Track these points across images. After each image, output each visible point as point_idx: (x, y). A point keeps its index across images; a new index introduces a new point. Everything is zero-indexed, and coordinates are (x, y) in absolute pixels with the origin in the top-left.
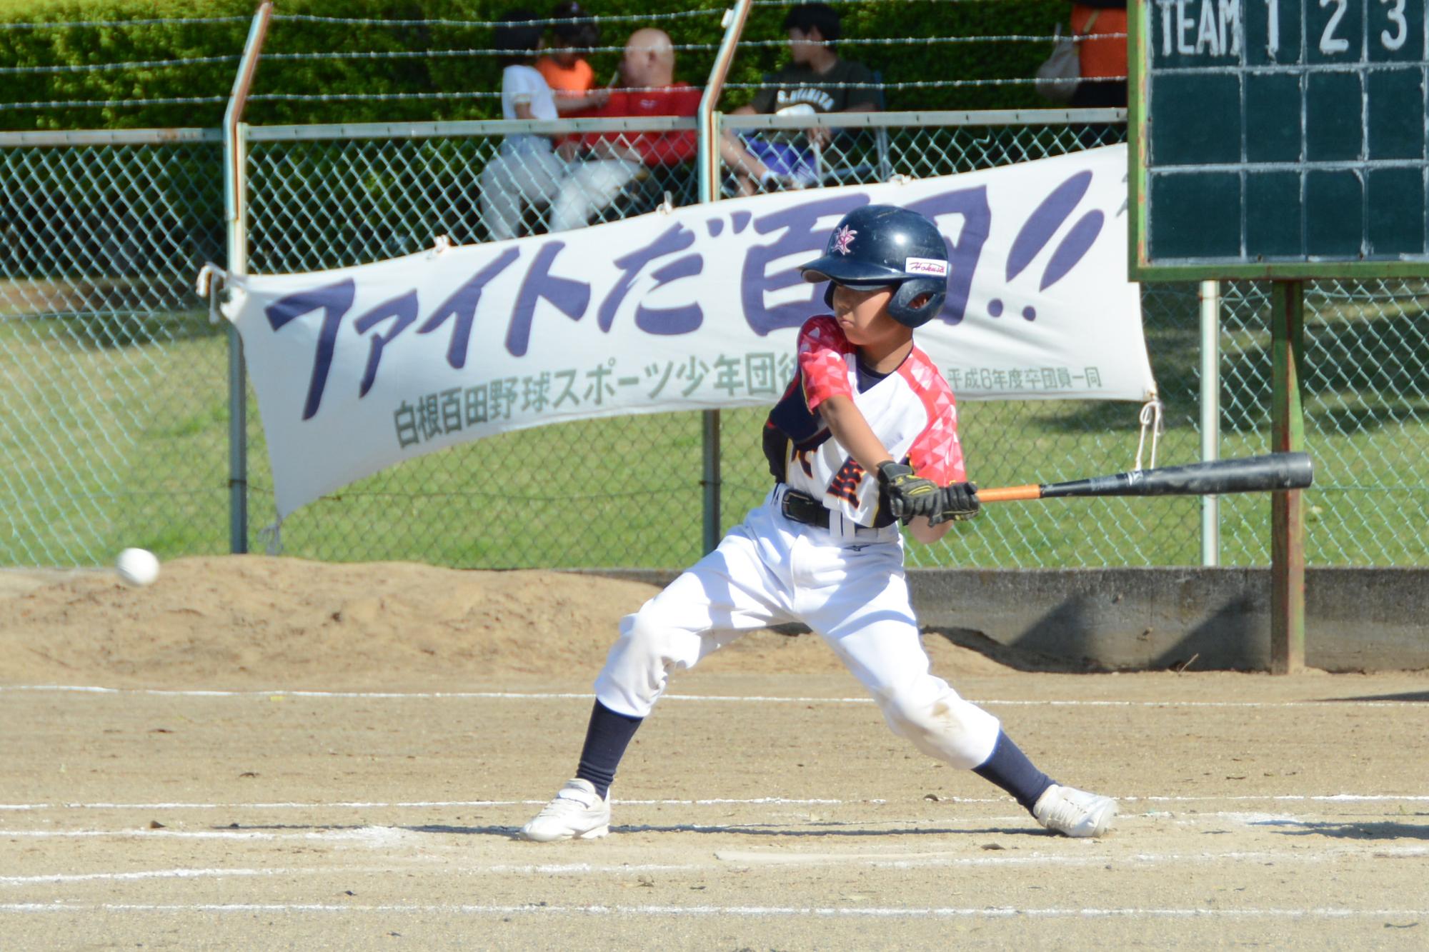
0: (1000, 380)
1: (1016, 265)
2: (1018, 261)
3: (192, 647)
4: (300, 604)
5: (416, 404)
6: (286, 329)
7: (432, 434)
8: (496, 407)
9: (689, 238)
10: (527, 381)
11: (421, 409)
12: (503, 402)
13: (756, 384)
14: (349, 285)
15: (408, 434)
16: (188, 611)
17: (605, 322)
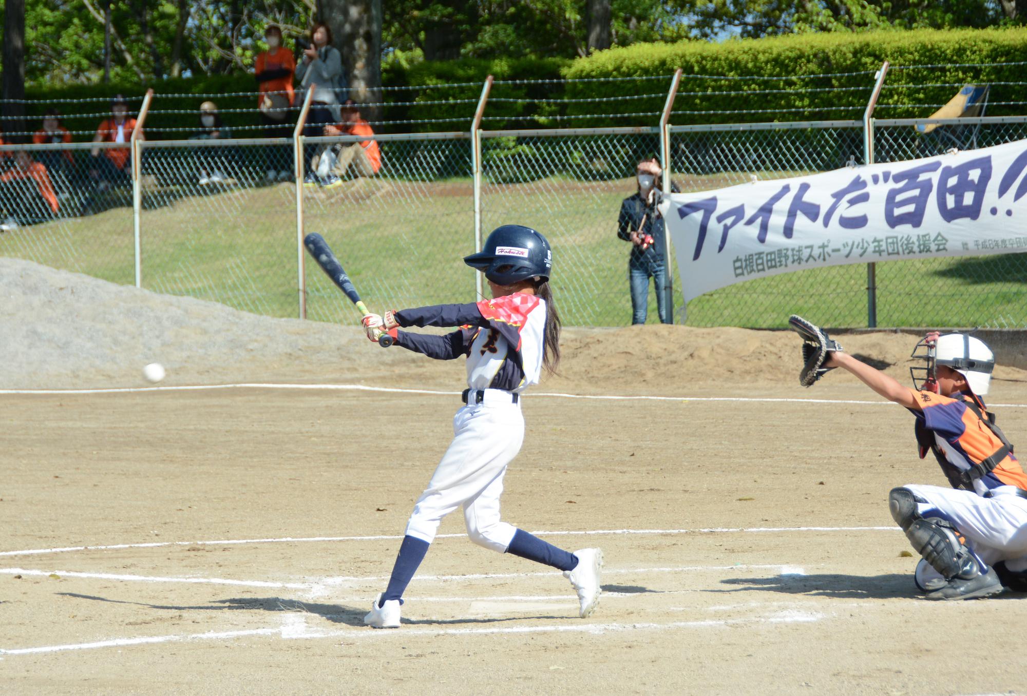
0: (997, 245)
1: (1003, 190)
2: (1003, 189)
3: (626, 369)
4: (679, 348)
5: (744, 258)
6: (686, 218)
7: (751, 272)
8: (780, 262)
9: (864, 184)
10: (793, 250)
11: (746, 260)
12: (783, 259)
13: (890, 251)
14: (714, 199)
15: (739, 271)
16: (626, 353)
17: (826, 224)
